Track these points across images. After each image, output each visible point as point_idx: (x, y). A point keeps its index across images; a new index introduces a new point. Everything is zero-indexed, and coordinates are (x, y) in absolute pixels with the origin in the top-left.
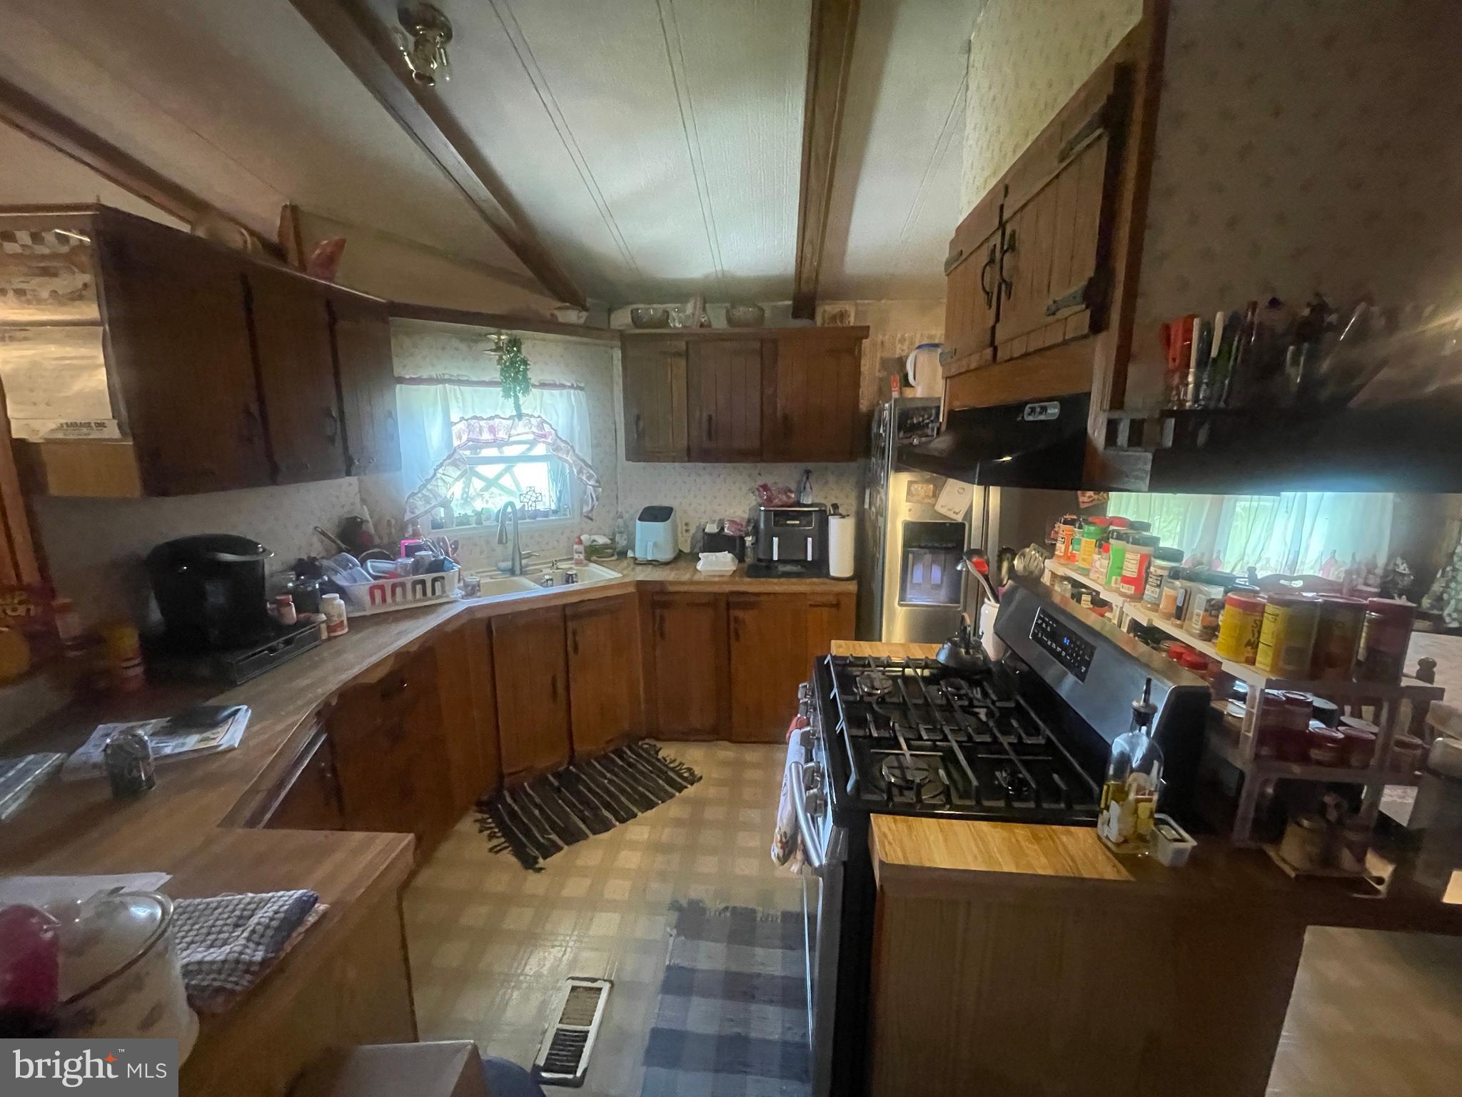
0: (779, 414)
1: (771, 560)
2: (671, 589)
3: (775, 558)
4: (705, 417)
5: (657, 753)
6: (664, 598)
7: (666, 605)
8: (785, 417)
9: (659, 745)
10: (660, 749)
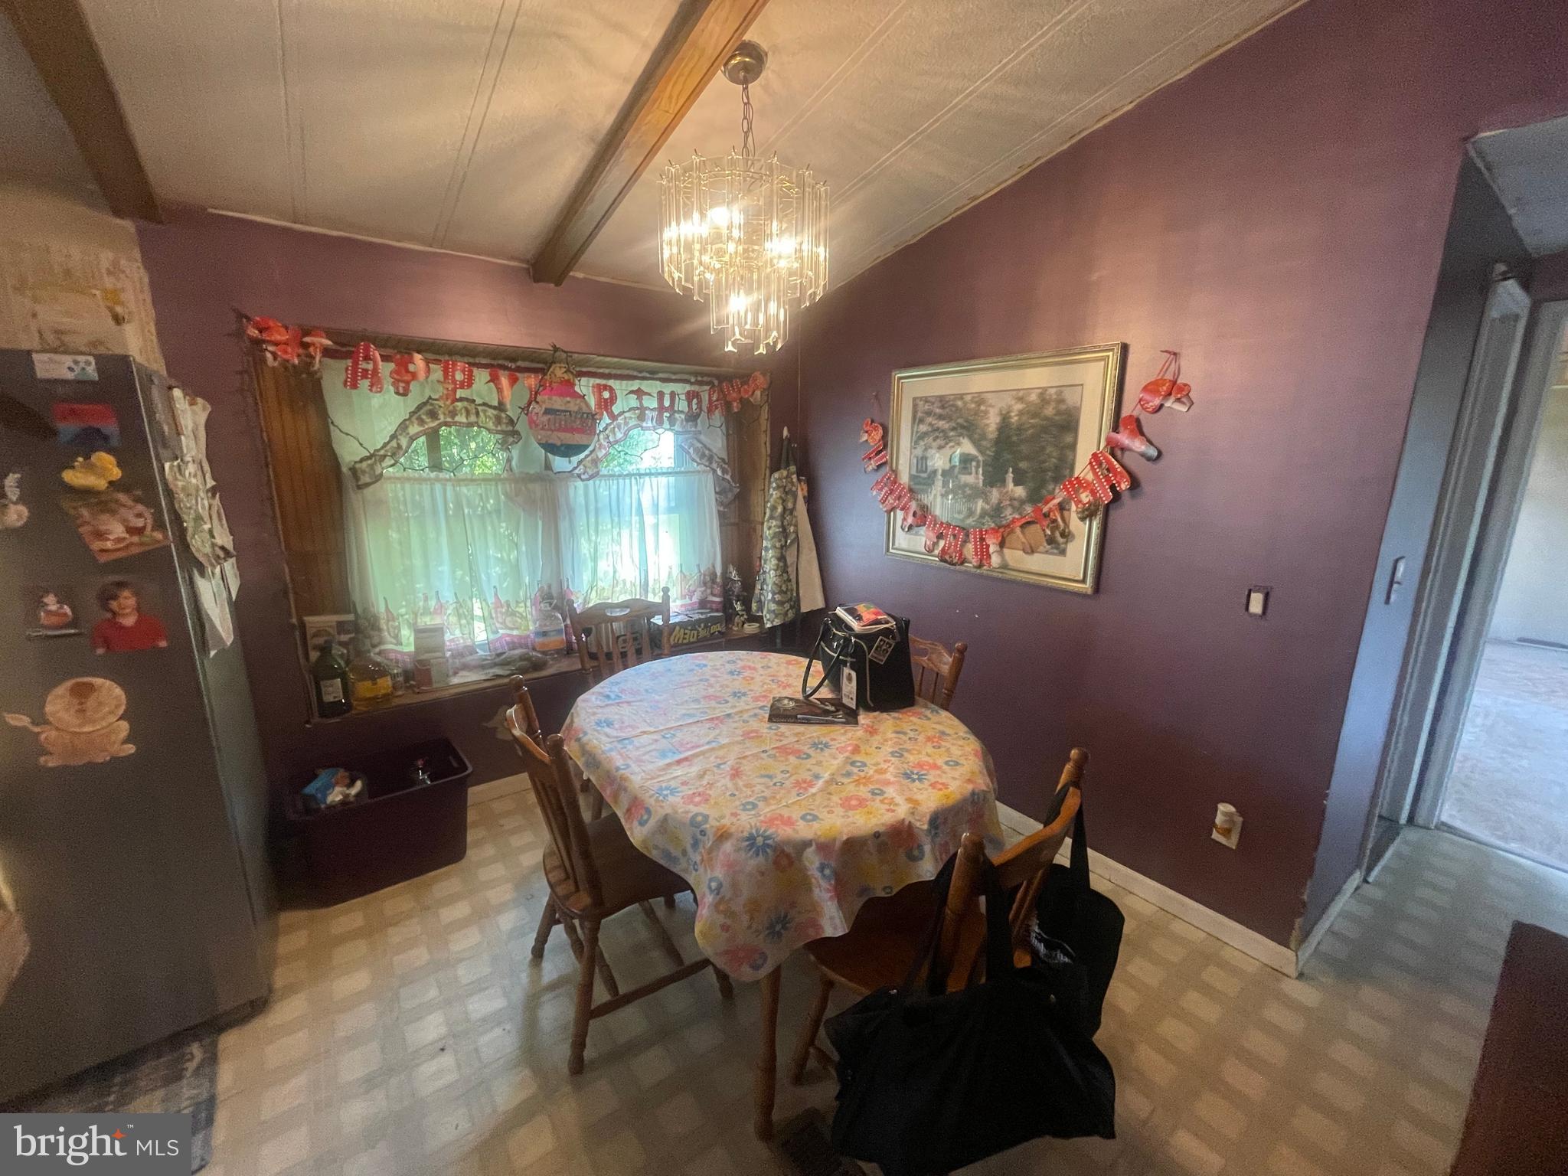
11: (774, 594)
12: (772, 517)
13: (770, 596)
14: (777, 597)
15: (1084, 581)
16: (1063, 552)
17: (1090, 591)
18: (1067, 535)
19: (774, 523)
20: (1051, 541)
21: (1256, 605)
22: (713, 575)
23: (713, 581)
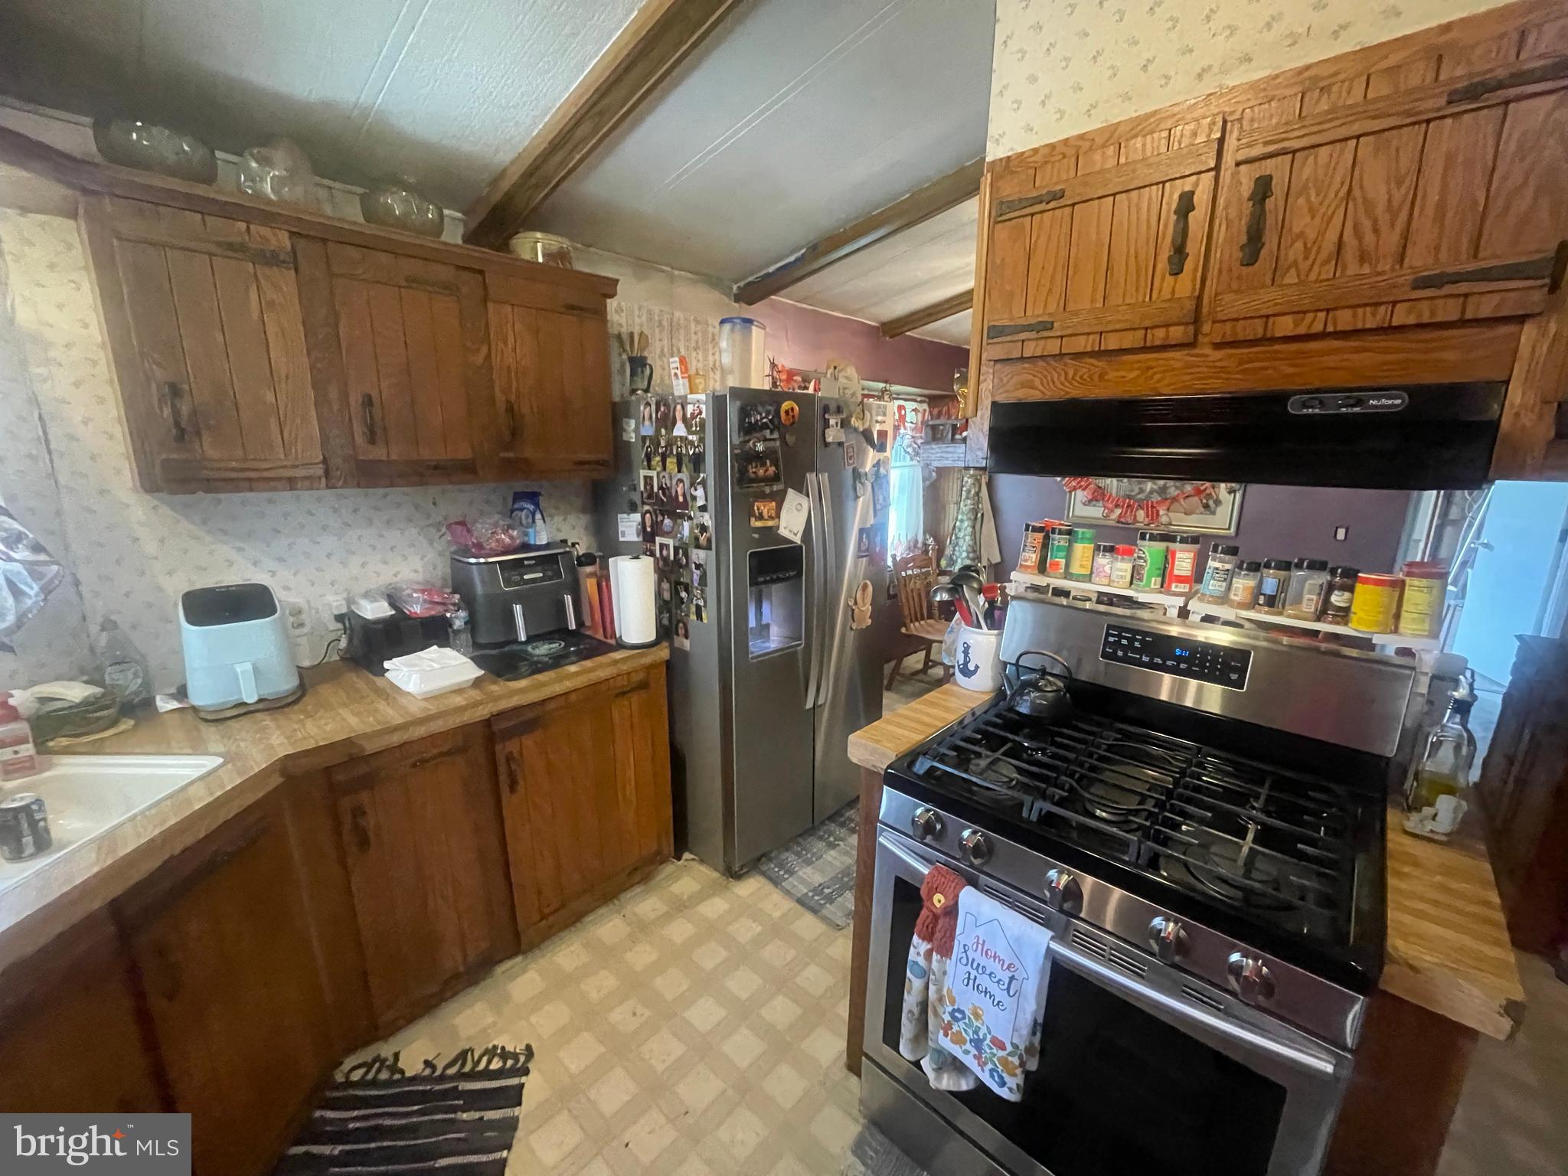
0: (501, 405)
1: (516, 641)
2: (371, 747)
3: (523, 637)
4: (355, 399)
5: (394, 1069)
6: (363, 769)
7: (368, 782)
8: (510, 409)
9: (386, 1050)
10: (396, 1056)
11: (968, 553)
12: (967, 498)
13: (964, 554)
14: (971, 555)
15: (1229, 529)
16: (1213, 513)
17: (1233, 534)
18: (1218, 502)
19: (969, 502)
20: (1206, 506)
21: (1341, 534)
22: (916, 542)
23: (915, 546)
